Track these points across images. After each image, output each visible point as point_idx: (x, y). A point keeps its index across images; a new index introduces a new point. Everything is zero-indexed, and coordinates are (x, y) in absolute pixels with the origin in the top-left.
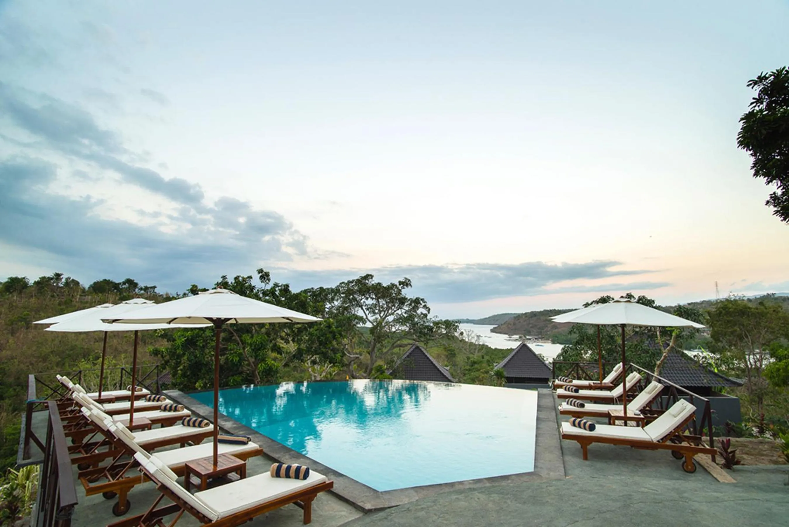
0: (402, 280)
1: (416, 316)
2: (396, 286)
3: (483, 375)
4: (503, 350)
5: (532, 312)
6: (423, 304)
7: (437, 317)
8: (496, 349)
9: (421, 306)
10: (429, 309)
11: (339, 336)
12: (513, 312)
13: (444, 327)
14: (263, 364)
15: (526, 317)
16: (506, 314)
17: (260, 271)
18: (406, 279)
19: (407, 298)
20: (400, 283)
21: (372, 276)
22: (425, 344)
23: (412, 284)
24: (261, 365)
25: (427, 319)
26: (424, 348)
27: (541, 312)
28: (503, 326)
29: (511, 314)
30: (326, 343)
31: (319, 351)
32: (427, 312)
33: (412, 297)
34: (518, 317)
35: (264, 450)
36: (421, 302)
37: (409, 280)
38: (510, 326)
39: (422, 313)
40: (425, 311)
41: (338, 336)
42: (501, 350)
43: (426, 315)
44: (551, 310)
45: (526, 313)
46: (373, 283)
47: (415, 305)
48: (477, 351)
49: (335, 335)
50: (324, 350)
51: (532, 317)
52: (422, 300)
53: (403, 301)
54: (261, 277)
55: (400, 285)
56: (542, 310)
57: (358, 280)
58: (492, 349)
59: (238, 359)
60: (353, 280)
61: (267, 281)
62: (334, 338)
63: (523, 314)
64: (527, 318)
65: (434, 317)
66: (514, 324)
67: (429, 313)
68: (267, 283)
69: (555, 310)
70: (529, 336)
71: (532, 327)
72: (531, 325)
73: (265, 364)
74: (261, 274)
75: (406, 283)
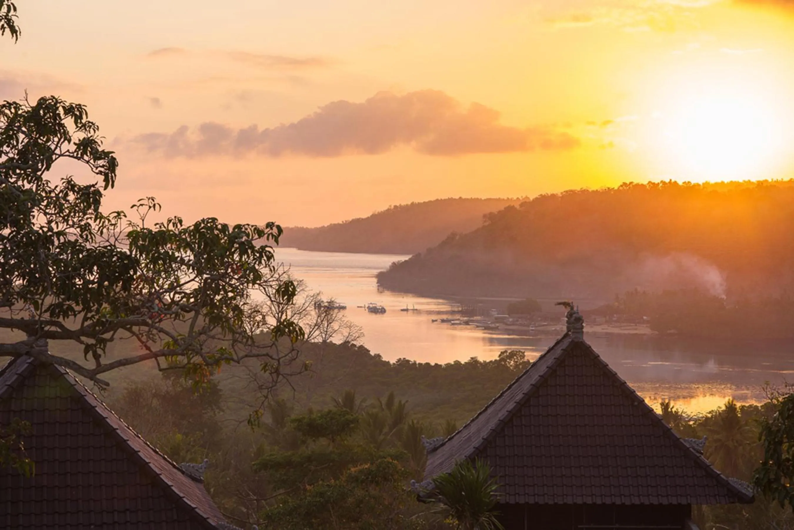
1: (36, 202)
3: (359, 493)
6: (77, 136)
8: (403, 364)
9: (65, 147)
10: (112, 165)
13: (188, 255)
22: (88, 348)
25: (98, 216)
26: (78, 369)
32: (101, 184)
36: (69, 122)
39: (70, 185)
40: (86, 175)
43: (91, 197)
47: (32, 145)
52: (69, 110)
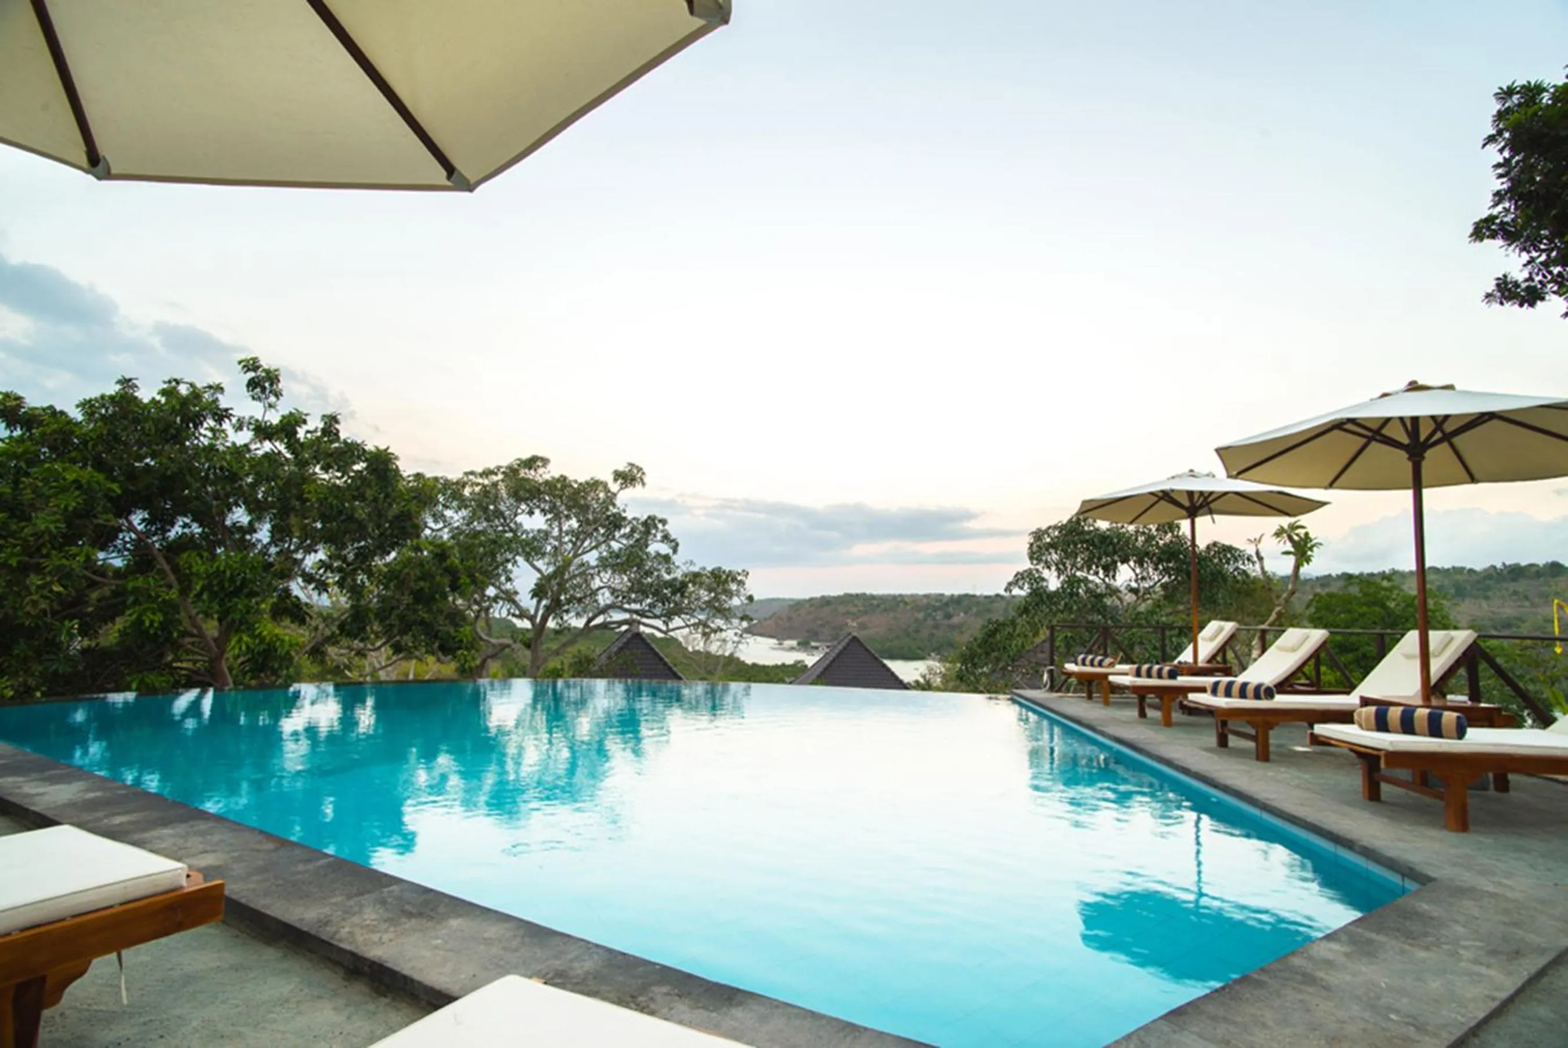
0: (622, 467)
2: (605, 485)
4: (768, 667)
5: (823, 597)
6: (663, 532)
7: (692, 563)
8: (754, 665)
9: (659, 536)
10: (677, 545)
11: (468, 581)
12: (787, 596)
13: (711, 582)
14: (245, 638)
15: (811, 606)
16: (773, 600)
17: (251, 365)
18: (632, 465)
19: (625, 519)
20: (618, 475)
21: (545, 461)
23: (646, 480)
24: (240, 640)
25: (669, 567)
27: (838, 598)
28: (768, 622)
29: (784, 600)
30: (434, 599)
31: (413, 618)
32: (670, 551)
33: (637, 515)
34: (797, 605)
35: (234, 889)
36: (659, 526)
37: (639, 469)
38: (780, 622)
39: (658, 554)
40: (664, 549)
41: (464, 579)
42: (764, 667)
43: (667, 558)
44: (857, 595)
45: (811, 599)
46: (547, 477)
47: (644, 535)
48: (720, 667)
49: (459, 579)
50: (426, 616)
51: (822, 606)
52: (660, 521)
53: (616, 522)
54: (252, 384)
55: (615, 480)
56: (841, 593)
57: (510, 468)
58: (747, 665)
59: (159, 617)
60: (499, 468)
61: (272, 399)
62: (454, 588)
63: (805, 601)
64: (812, 609)
65: (684, 564)
66: (790, 619)
67: (675, 551)
68: (270, 406)
69: (864, 594)
70: (815, 641)
71: (822, 625)
72: (819, 622)
73: (253, 636)
74: (251, 374)
75: (629, 477)
